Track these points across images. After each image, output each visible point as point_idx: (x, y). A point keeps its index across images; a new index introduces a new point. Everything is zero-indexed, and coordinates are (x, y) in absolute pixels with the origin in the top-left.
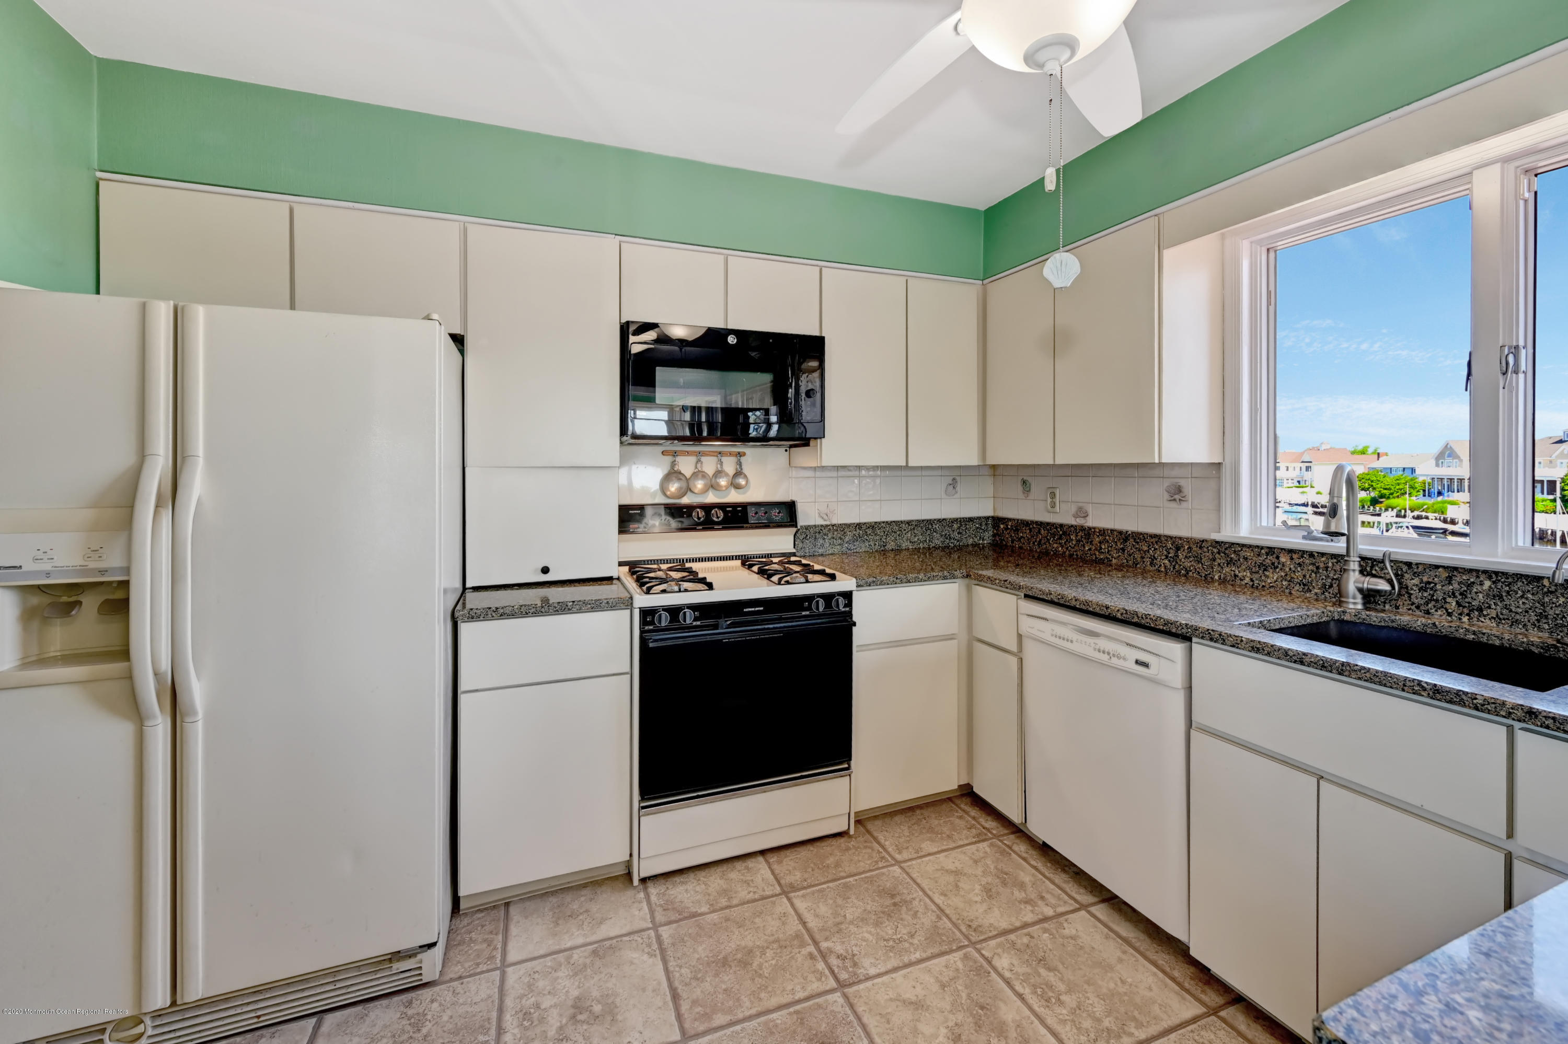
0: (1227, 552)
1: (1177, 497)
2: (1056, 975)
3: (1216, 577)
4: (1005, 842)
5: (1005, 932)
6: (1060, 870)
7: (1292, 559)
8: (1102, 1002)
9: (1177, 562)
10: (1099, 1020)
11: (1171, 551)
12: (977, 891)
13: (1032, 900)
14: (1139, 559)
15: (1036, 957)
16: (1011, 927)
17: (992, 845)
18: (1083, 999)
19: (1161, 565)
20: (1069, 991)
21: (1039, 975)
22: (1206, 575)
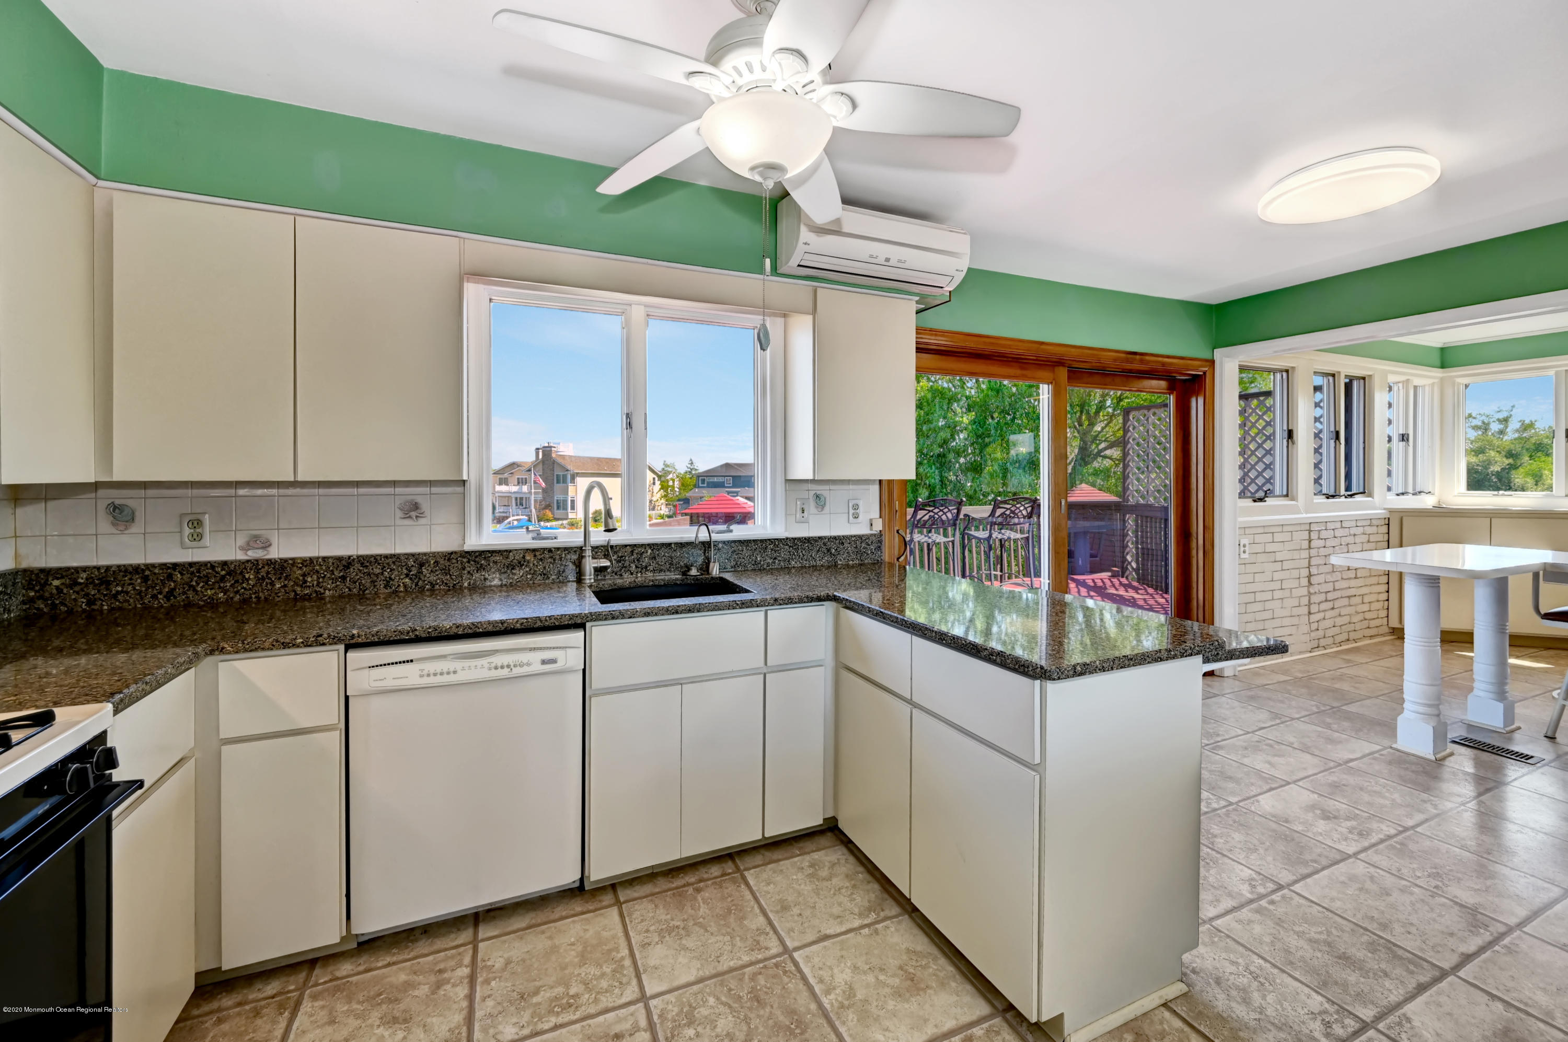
0: (477, 559)
1: (413, 514)
2: (544, 990)
3: (466, 584)
4: (322, 981)
5: (470, 1020)
6: (410, 944)
7: (535, 556)
8: (587, 966)
9: (420, 579)
10: (603, 975)
11: (413, 569)
12: (386, 1034)
13: (438, 981)
14: (368, 585)
15: (516, 1000)
16: (465, 1012)
17: (314, 997)
18: (579, 979)
19: (399, 586)
20: (567, 986)
21: (540, 1004)
22: (455, 585)
